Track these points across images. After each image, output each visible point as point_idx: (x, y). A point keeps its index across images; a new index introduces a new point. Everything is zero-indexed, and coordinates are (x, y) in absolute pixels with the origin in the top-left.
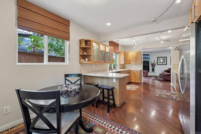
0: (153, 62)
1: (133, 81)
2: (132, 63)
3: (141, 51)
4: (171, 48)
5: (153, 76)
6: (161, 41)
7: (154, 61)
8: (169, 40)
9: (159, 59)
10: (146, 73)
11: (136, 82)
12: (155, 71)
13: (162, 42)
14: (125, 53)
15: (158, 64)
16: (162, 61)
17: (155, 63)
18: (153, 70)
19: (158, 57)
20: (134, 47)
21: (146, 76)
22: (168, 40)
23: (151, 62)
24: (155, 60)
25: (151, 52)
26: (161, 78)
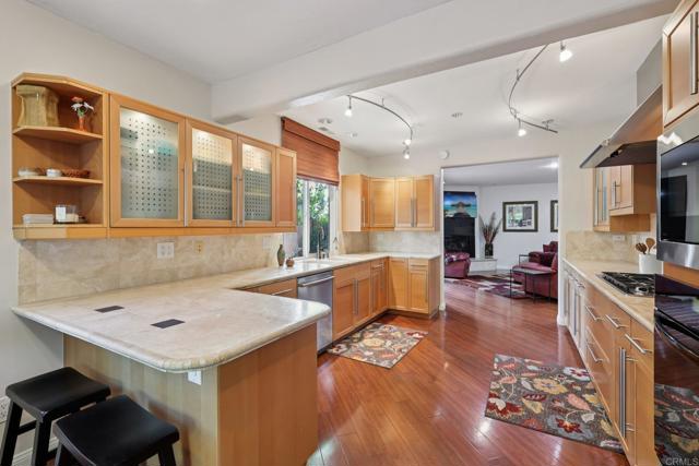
0: (487, 222)
1: (400, 307)
2: (398, 227)
3: (436, 176)
4: (554, 165)
5: (489, 276)
6: (520, 127)
7: (493, 219)
8: (551, 126)
9: (511, 210)
10: (461, 266)
11: (414, 309)
12: (494, 257)
13: (522, 133)
14: (365, 181)
15: (508, 228)
16: (519, 216)
17: (496, 223)
18: (489, 251)
19: (505, 204)
20: (407, 157)
21: (462, 275)
22: (546, 127)
23: (481, 220)
24: (494, 214)
25: (482, 184)
26: (516, 282)
